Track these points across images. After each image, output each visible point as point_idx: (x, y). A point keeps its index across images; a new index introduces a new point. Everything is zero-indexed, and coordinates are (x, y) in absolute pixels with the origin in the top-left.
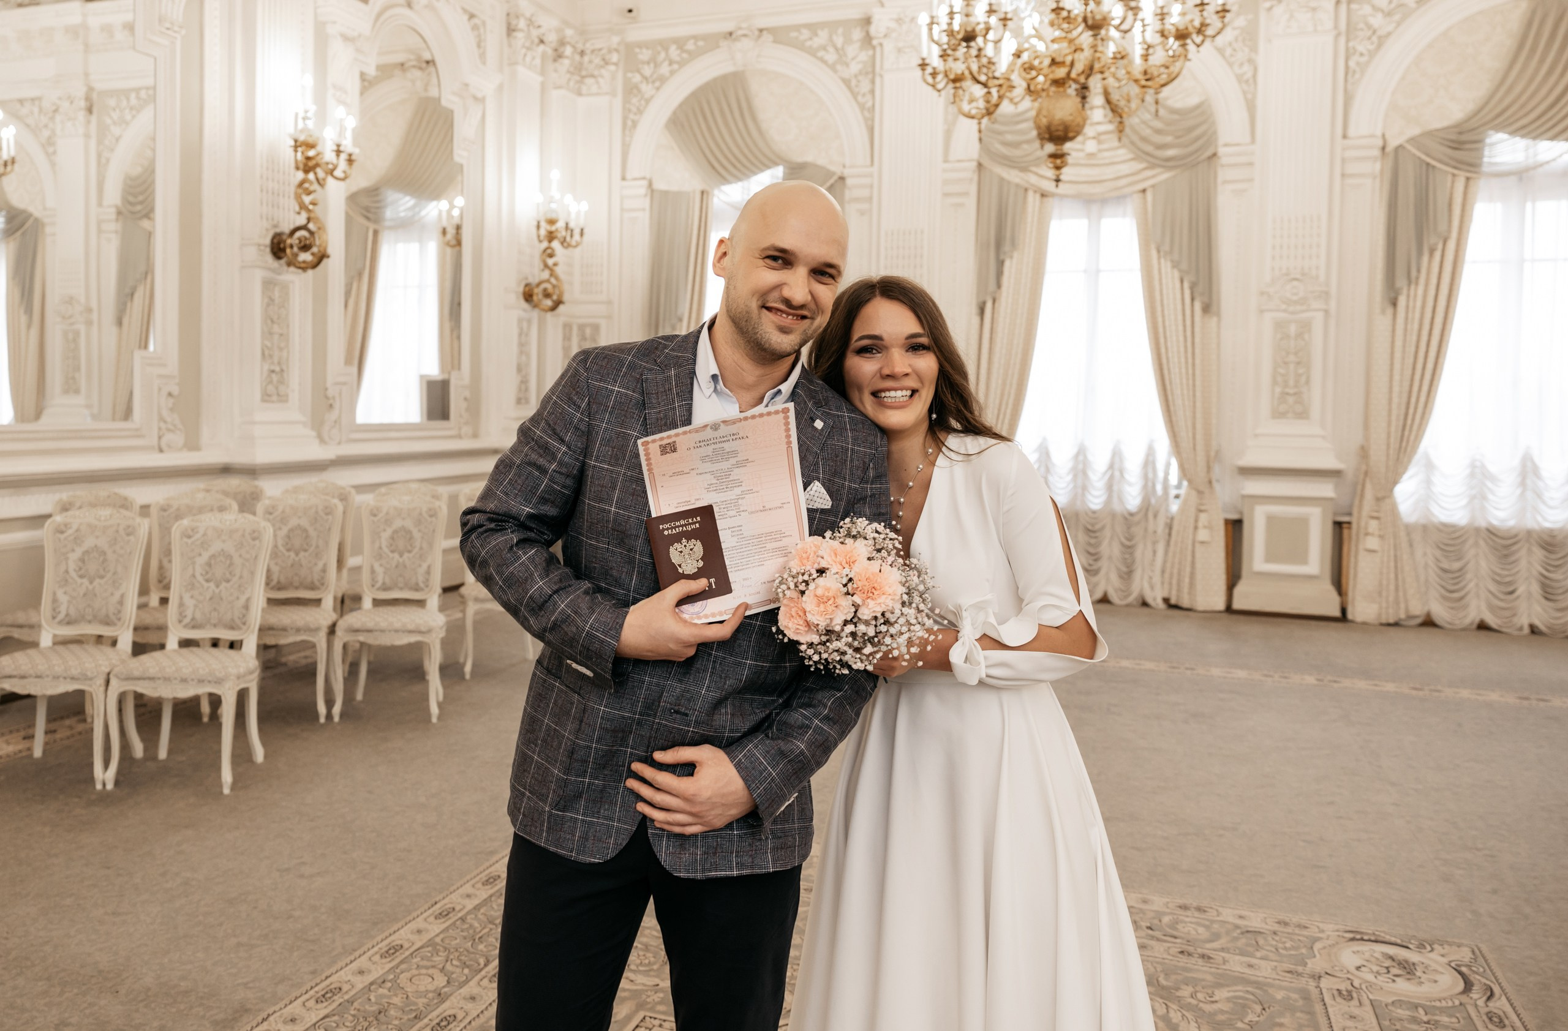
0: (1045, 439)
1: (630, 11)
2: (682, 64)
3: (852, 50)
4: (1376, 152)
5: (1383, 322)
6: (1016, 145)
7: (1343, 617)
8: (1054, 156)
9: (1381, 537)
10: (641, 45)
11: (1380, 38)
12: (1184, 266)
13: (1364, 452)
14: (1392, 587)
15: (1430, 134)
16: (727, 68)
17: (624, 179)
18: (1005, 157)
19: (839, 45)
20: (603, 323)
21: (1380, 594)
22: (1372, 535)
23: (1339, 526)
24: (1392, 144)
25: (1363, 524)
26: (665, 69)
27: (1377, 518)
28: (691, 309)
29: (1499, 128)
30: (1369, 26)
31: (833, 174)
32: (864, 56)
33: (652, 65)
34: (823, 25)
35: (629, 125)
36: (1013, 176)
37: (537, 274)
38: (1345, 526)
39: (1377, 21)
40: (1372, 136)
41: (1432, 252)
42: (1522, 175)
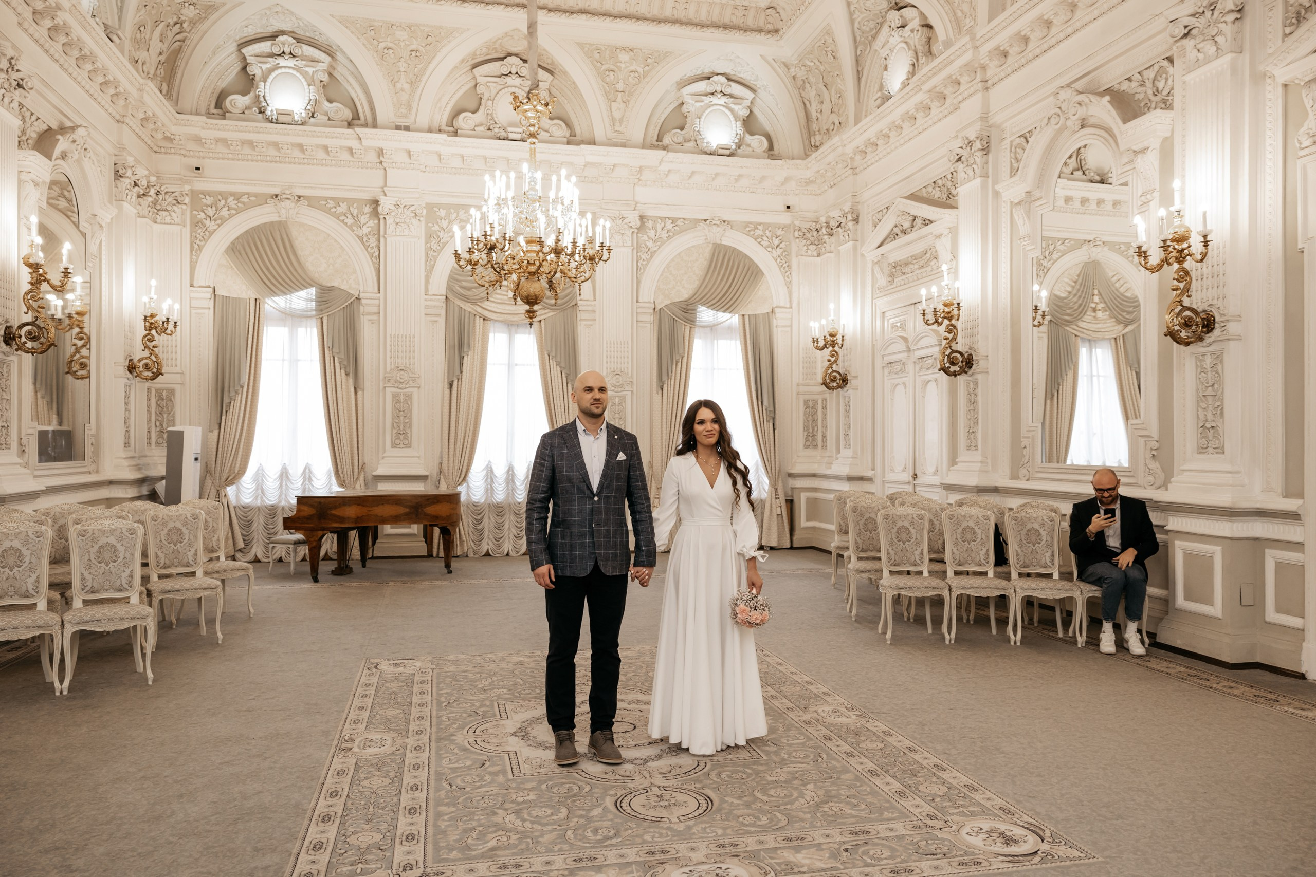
0: (490, 462)
1: (198, 169)
2: (238, 211)
3: (363, 219)
4: (652, 311)
5: (657, 397)
6: (469, 289)
8: (528, 312)
10: (205, 193)
11: (651, 253)
12: (563, 365)
15: (673, 304)
16: (275, 218)
17: (192, 286)
18: (463, 295)
19: (355, 214)
20: (178, 388)
24: (658, 307)
26: (225, 212)
28: (249, 379)
29: (702, 304)
30: (647, 247)
31: (353, 295)
32: (373, 223)
33: (214, 208)
34: (344, 200)
35: (196, 248)
36: (467, 307)
37: (139, 353)
39: (650, 244)
40: (649, 302)
41: (677, 362)
42: (712, 328)
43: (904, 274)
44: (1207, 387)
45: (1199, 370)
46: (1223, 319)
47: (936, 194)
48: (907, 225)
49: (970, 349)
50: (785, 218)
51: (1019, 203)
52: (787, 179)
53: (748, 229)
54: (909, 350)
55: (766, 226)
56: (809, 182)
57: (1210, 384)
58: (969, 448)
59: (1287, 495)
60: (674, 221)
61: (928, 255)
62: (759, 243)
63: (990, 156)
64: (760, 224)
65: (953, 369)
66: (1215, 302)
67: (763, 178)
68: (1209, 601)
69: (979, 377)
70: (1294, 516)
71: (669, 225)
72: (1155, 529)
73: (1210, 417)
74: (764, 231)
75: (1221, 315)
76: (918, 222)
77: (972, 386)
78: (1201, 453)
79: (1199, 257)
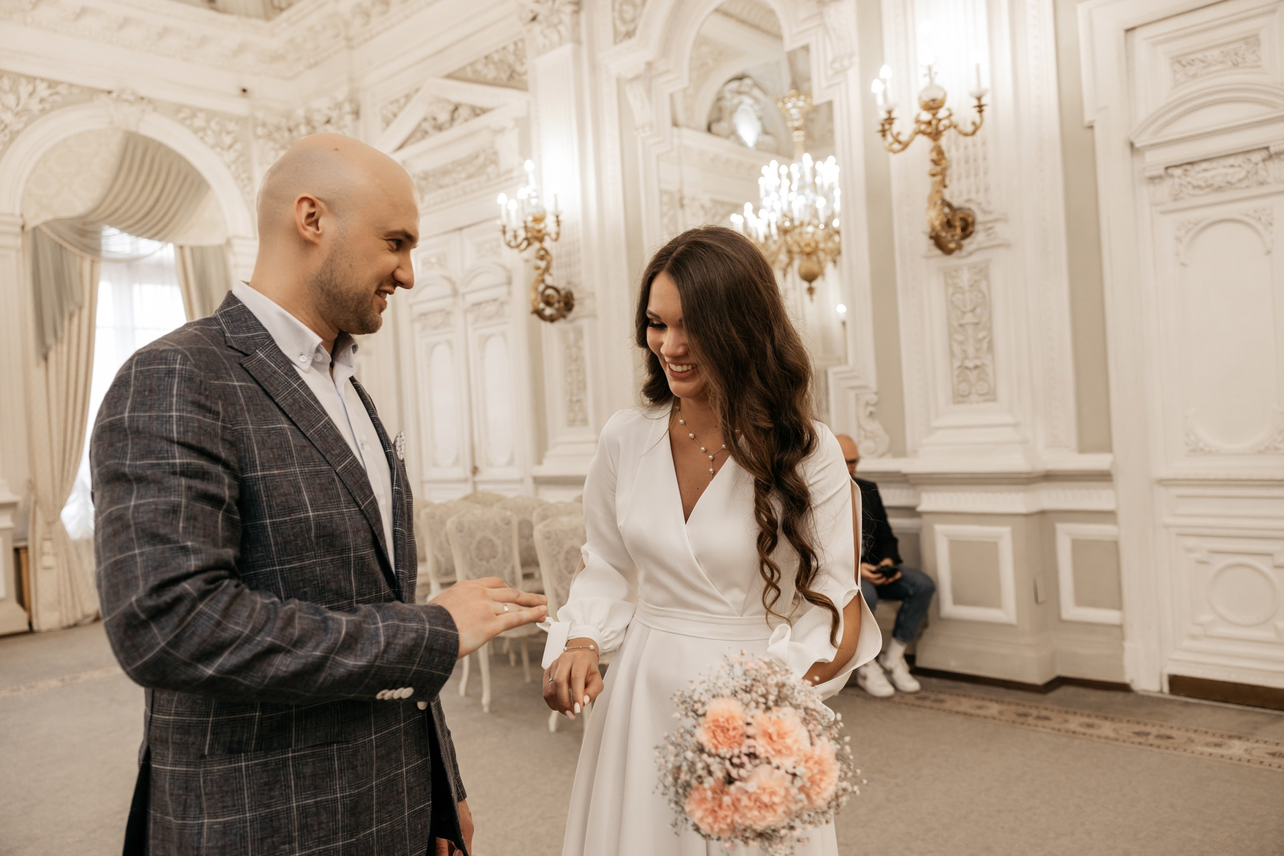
4: (18, 229)
5: (37, 374)
7: (31, 631)
9: (56, 555)
11: (11, 133)
13: (32, 485)
14: (69, 595)
15: (59, 220)
21: (59, 603)
22: (48, 554)
23: (17, 551)
24: (30, 225)
25: (38, 547)
27: (51, 539)
29: (112, 225)
38: (22, 551)
39: (7, 118)
40: (12, 215)
41: (71, 316)
42: (131, 263)
43: (441, 187)
44: (964, 313)
45: (951, 290)
46: (988, 218)
47: (491, 73)
48: (443, 117)
49: (569, 283)
50: (240, 107)
51: (636, 78)
52: (241, 49)
53: (181, 115)
54: (455, 293)
55: (211, 115)
56: (276, 57)
57: (969, 307)
58: (571, 423)
59: (1083, 449)
60: (52, 84)
61: (481, 160)
62: (202, 139)
63: (583, 16)
64: (201, 110)
65: (548, 311)
66: (973, 196)
67: (203, 41)
68: (995, 602)
69: (585, 323)
70: (1103, 477)
71: (43, 90)
72: (888, 512)
73: (971, 352)
74: (208, 121)
75: (985, 212)
76: (463, 112)
77: (572, 336)
78: (959, 402)
79: (970, 129)
